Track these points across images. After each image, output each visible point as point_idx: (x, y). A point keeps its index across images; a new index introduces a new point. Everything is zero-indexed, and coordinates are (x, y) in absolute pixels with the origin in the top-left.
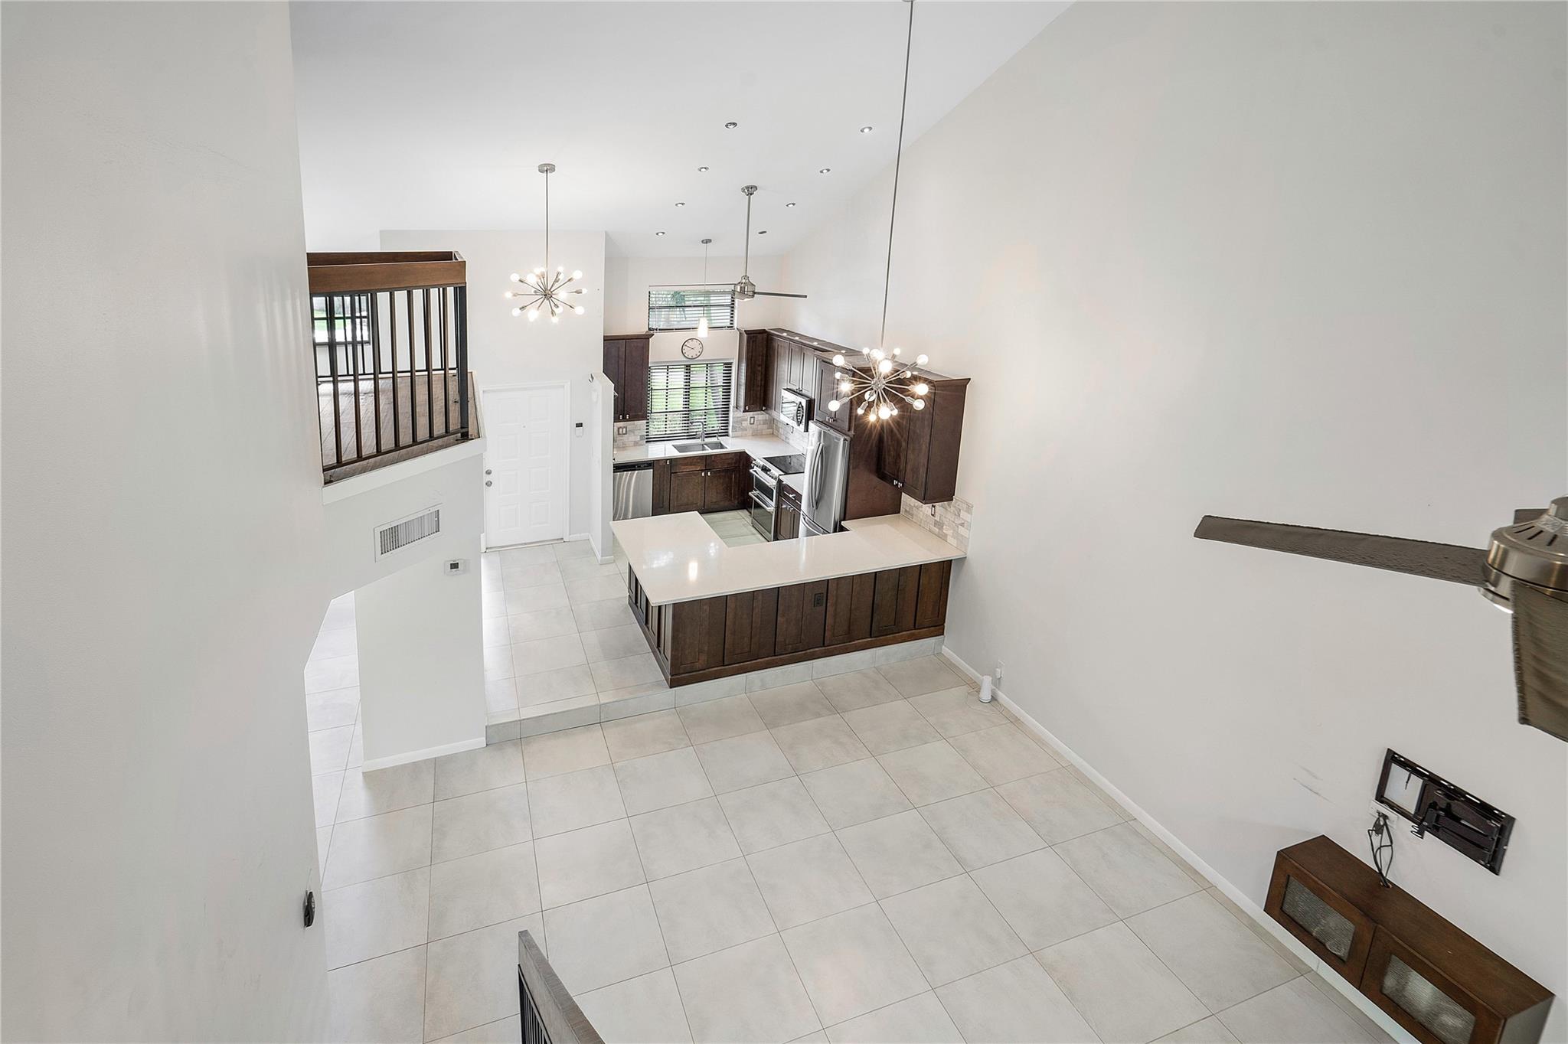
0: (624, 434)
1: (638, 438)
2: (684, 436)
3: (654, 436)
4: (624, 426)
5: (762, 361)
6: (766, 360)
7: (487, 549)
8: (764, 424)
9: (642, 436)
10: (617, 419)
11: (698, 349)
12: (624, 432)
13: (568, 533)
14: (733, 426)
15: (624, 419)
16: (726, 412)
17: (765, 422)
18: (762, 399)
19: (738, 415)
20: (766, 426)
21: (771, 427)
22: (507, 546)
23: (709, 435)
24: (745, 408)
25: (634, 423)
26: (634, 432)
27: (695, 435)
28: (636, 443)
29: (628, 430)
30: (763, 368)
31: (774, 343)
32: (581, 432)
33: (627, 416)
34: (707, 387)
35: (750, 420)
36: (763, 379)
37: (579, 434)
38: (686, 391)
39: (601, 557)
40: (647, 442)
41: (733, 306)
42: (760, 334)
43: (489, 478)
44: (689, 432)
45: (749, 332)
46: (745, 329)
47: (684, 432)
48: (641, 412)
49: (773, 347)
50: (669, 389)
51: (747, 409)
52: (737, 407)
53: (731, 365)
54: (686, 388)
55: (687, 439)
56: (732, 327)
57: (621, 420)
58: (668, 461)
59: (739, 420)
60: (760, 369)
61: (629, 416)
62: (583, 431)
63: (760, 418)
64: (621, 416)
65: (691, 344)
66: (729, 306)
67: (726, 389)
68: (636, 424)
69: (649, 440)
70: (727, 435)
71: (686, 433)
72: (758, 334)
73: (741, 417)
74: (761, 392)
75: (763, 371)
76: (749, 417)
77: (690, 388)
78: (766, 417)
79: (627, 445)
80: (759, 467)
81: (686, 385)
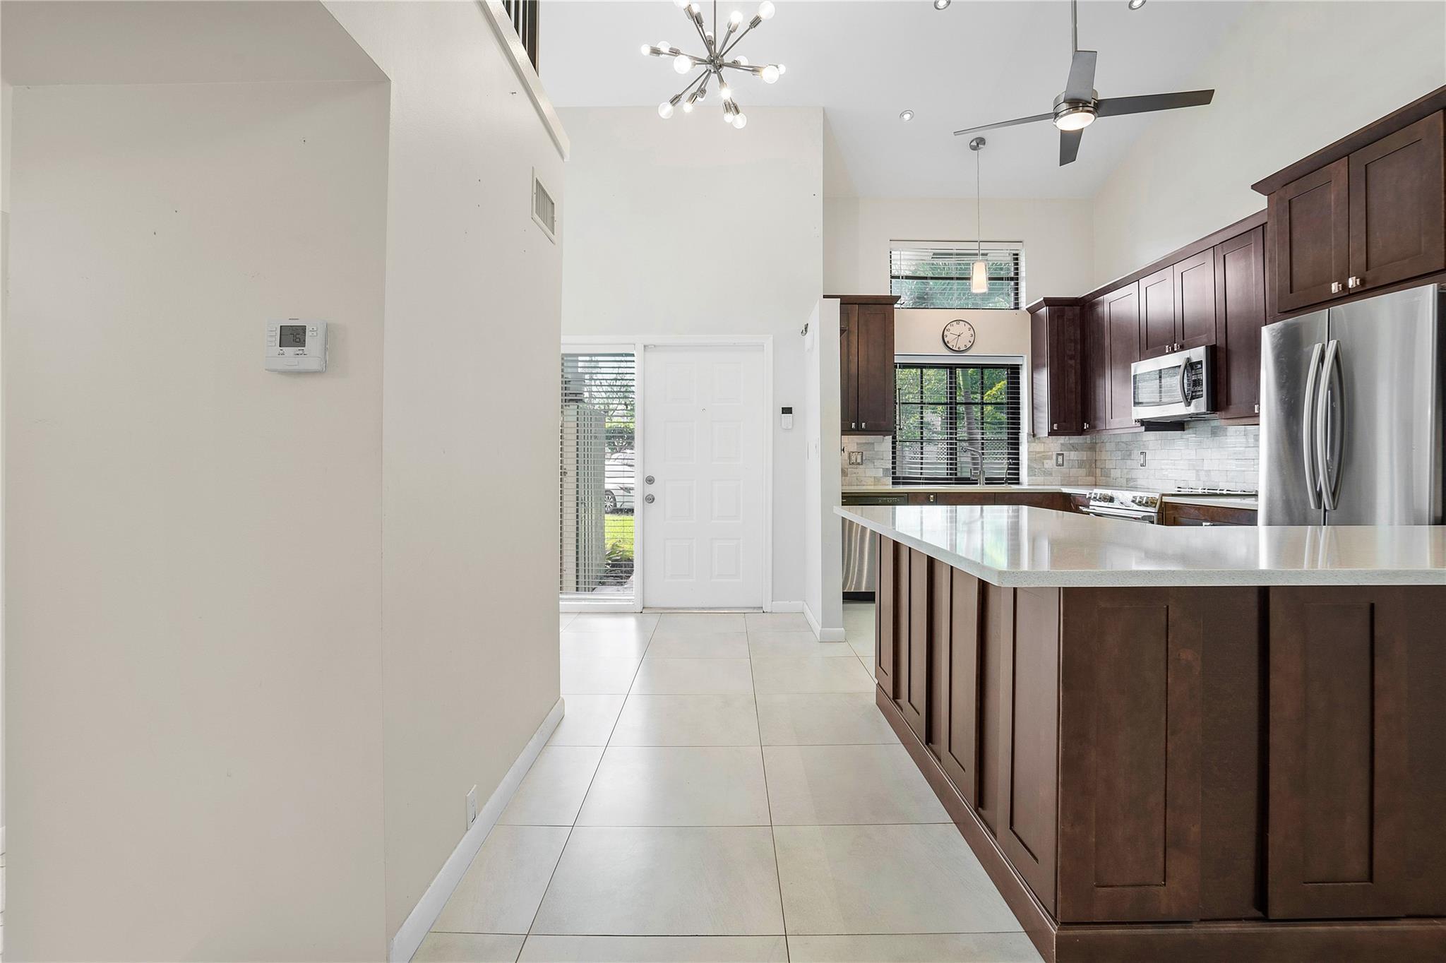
0: (859, 464)
1: (880, 473)
2: (951, 479)
3: (904, 478)
4: (857, 444)
5: (1075, 348)
6: (1084, 348)
7: (643, 608)
8: (1080, 467)
9: (886, 470)
10: (846, 431)
11: (967, 334)
12: (859, 461)
13: (770, 598)
14: (1029, 467)
15: (858, 431)
16: (1017, 443)
17: (1081, 464)
18: (1080, 415)
19: (1037, 450)
20: (1082, 472)
21: (1091, 473)
22: (675, 609)
23: (990, 481)
24: (1052, 428)
25: (873, 443)
26: (874, 463)
27: (969, 479)
28: (877, 480)
29: (864, 458)
30: (1078, 361)
31: (1100, 309)
32: (790, 427)
33: (863, 424)
34: (983, 404)
35: (1057, 459)
36: (1079, 381)
37: (787, 430)
38: (951, 408)
39: (822, 627)
40: (893, 483)
41: (1017, 279)
42: (1071, 306)
43: (651, 490)
44: (959, 475)
45: (1048, 302)
46: (1042, 299)
47: (951, 474)
48: (885, 421)
49: (1098, 317)
50: (925, 404)
51: (1055, 428)
52: (1034, 436)
53: (1018, 369)
54: (951, 403)
55: (956, 484)
56: (1018, 309)
57: (853, 430)
58: (932, 496)
59: (1039, 453)
60: (1074, 365)
61: (866, 425)
62: (793, 426)
63: (1073, 455)
64: (853, 424)
65: (956, 329)
66: (1012, 279)
67: (1012, 408)
68: (877, 448)
69: (896, 481)
70: (1018, 483)
71: (954, 477)
72: (1067, 306)
73: (1041, 452)
74: (1076, 402)
75: (1079, 366)
76: (1055, 454)
77: (957, 404)
78: (1083, 455)
79: (863, 483)
80: (1100, 500)
81: (951, 398)
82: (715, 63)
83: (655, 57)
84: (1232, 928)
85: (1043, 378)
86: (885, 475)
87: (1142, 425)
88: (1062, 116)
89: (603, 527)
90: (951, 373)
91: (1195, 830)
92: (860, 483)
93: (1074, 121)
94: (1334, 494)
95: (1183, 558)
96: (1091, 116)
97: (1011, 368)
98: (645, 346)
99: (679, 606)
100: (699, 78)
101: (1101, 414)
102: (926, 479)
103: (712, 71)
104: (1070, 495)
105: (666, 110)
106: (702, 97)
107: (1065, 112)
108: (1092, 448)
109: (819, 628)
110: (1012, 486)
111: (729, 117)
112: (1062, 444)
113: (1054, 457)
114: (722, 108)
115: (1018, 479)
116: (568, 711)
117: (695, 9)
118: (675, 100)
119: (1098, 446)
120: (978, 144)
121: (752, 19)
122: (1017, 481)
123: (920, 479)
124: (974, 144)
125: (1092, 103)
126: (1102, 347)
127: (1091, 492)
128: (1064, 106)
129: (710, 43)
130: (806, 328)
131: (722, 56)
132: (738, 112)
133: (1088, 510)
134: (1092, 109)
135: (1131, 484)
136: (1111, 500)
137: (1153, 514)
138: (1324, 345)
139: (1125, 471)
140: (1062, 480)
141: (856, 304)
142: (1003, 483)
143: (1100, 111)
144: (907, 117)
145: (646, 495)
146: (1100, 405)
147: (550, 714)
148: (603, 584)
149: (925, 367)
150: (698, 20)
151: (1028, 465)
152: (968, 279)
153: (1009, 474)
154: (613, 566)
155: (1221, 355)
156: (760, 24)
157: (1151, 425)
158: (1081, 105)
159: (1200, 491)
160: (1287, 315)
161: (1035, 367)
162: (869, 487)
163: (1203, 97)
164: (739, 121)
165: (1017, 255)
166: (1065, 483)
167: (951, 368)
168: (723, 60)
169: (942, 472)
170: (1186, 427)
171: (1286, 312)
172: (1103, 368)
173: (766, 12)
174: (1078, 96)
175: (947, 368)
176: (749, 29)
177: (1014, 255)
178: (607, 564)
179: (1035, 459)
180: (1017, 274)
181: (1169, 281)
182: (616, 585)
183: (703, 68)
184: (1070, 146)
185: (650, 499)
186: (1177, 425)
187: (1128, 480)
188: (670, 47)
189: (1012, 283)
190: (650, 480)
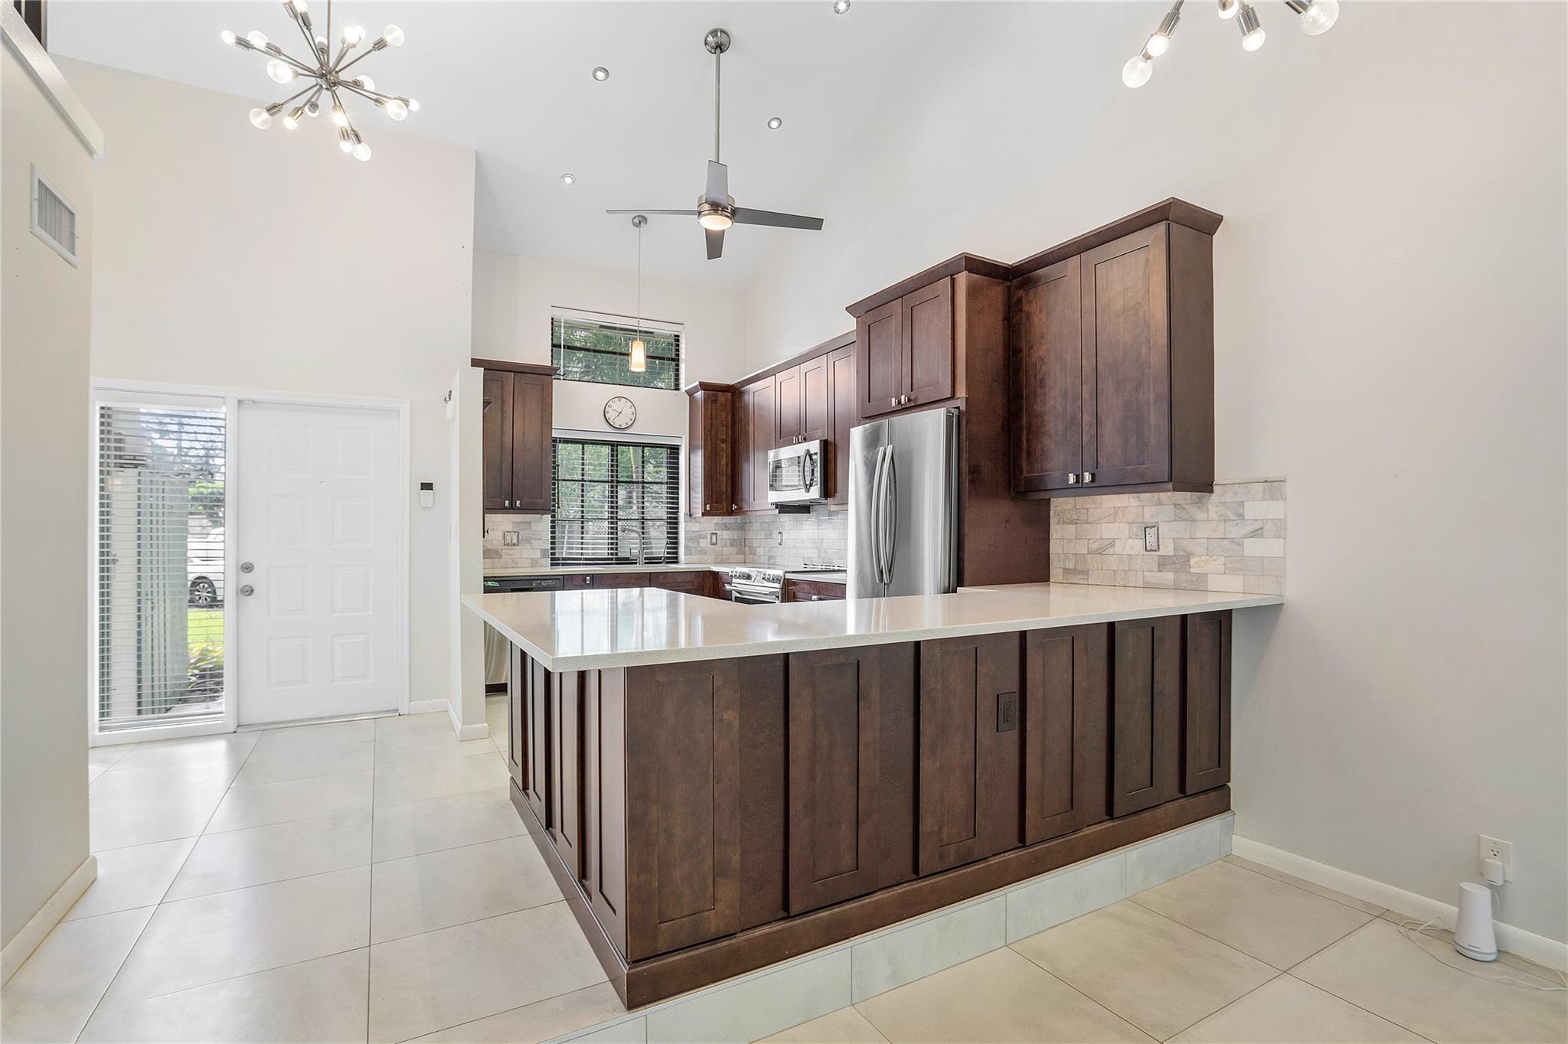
0: (514, 545)
1: (538, 554)
2: (612, 559)
3: (564, 559)
4: (513, 523)
5: (727, 433)
6: (733, 432)
7: (238, 726)
8: (732, 545)
9: (544, 551)
10: (499, 509)
11: (628, 411)
12: (515, 541)
13: (407, 700)
14: (686, 546)
15: (513, 510)
16: (673, 523)
17: (733, 542)
18: (730, 496)
19: (694, 529)
20: (734, 550)
21: (741, 552)
22: (283, 723)
23: (650, 560)
24: (705, 509)
25: (530, 523)
26: (530, 543)
27: (628, 559)
28: (534, 563)
29: (520, 538)
30: (729, 445)
31: (746, 397)
32: (430, 505)
33: (518, 502)
34: (644, 483)
35: (711, 539)
36: (730, 465)
37: (426, 508)
38: (612, 487)
39: (463, 725)
40: (552, 564)
41: (678, 360)
42: (723, 391)
43: (248, 579)
44: (620, 555)
45: (704, 386)
46: (697, 383)
47: (612, 554)
48: (541, 499)
49: (745, 405)
50: (585, 481)
51: (708, 509)
52: (690, 515)
53: (678, 449)
54: (612, 481)
55: (616, 564)
56: (678, 389)
57: (507, 508)
58: (588, 578)
59: (695, 532)
60: (725, 448)
61: (521, 504)
62: (433, 504)
63: (725, 535)
64: (507, 502)
65: (618, 405)
66: (673, 360)
67: (671, 488)
68: (534, 527)
69: (555, 562)
70: (677, 563)
71: (615, 557)
72: (720, 391)
73: (697, 532)
74: (727, 485)
75: (729, 450)
76: (709, 533)
77: (618, 482)
78: (734, 535)
79: (519, 565)
80: (739, 577)
81: (612, 476)
82: (328, 77)
83: (242, 50)
84: (765, 930)
85: (699, 459)
86: (543, 556)
87: (776, 508)
88: (704, 215)
89: (184, 629)
90: (612, 450)
91: (736, 858)
92: (516, 566)
93: (716, 223)
94: (890, 571)
95: (806, 628)
96: (729, 222)
97: (671, 448)
98: (239, 401)
99: (289, 719)
100: (304, 92)
101: (746, 497)
102: (586, 559)
103: (324, 86)
104: (718, 573)
105: (259, 119)
106: (313, 112)
107: (706, 212)
108: (742, 527)
109: (460, 726)
110: (669, 565)
111: (347, 146)
112: (716, 524)
113: (709, 537)
114: (337, 135)
115: (677, 558)
116: (101, 872)
117: (301, 6)
118: (273, 109)
119: (747, 525)
120: (640, 222)
121: (376, 39)
122: (674, 559)
123: (580, 559)
124: (637, 220)
125: (730, 209)
126: (747, 434)
127: (733, 570)
128: (706, 207)
129: (322, 51)
130: (450, 395)
131: (337, 72)
132: (359, 141)
133: (731, 588)
134: (729, 215)
135: (772, 561)
136: (749, 577)
137: (778, 590)
138: (885, 448)
139: (767, 549)
140: (715, 559)
141: (511, 371)
142: (661, 563)
143: (737, 217)
144: (568, 180)
145: (241, 587)
146: (745, 487)
147: (68, 881)
148: (185, 701)
149: (586, 443)
150: (305, 21)
151: (685, 545)
152: (628, 355)
153: (668, 553)
154: (202, 677)
155: (831, 449)
156: (385, 49)
157: (784, 508)
158: (720, 209)
159: (819, 568)
160: (868, 421)
161: (692, 449)
162: (525, 570)
163: (815, 224)
164: (363, 152)
165: (678, 336)
166: (718, 561)
167: (612, 445)
168: (338, 77)
169: (604, 553)
170: (811, 510)
171: (866, 418)
172: (748, 451)
173: (395, 36)
174: (717, 201)
175: (608, 445)
176: (370, 51)
177: (675, 336)
178: (191, 676)
179: (694, 538)
180: (678, 355)
181: (797, 378)
182: (204, 701)
183: (313, 81)
184: (714, 245)
185: (248, 591)
186: (804, 508)
187: (770, 558)
188: (268, 41)
189: (674, 363)
190: (247, 568)
